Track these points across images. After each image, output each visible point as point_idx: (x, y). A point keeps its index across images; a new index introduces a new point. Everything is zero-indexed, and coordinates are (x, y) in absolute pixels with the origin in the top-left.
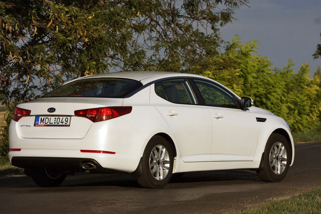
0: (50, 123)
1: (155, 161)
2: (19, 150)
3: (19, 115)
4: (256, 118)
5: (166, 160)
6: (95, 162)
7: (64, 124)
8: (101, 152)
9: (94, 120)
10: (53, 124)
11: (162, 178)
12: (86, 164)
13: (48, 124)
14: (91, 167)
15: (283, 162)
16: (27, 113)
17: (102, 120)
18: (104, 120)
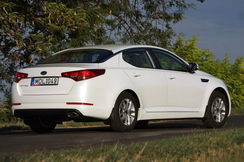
0: (43, 83)
1: (124, 111)
2: (20, 104)
3: (19, 78)
4: (201, 79)
5: (132, 110)
6: (78, 112)
7: (53, 83)
8: (82, 104)
9: (76, 79)
10: (45, 84)
11: (129, 124)
12: (71, 113)
13: (42, 84)
14: (75, 116)
15: (222, 113)
16: (25, 76)
17: (82, 79)
18: (84, 80)
